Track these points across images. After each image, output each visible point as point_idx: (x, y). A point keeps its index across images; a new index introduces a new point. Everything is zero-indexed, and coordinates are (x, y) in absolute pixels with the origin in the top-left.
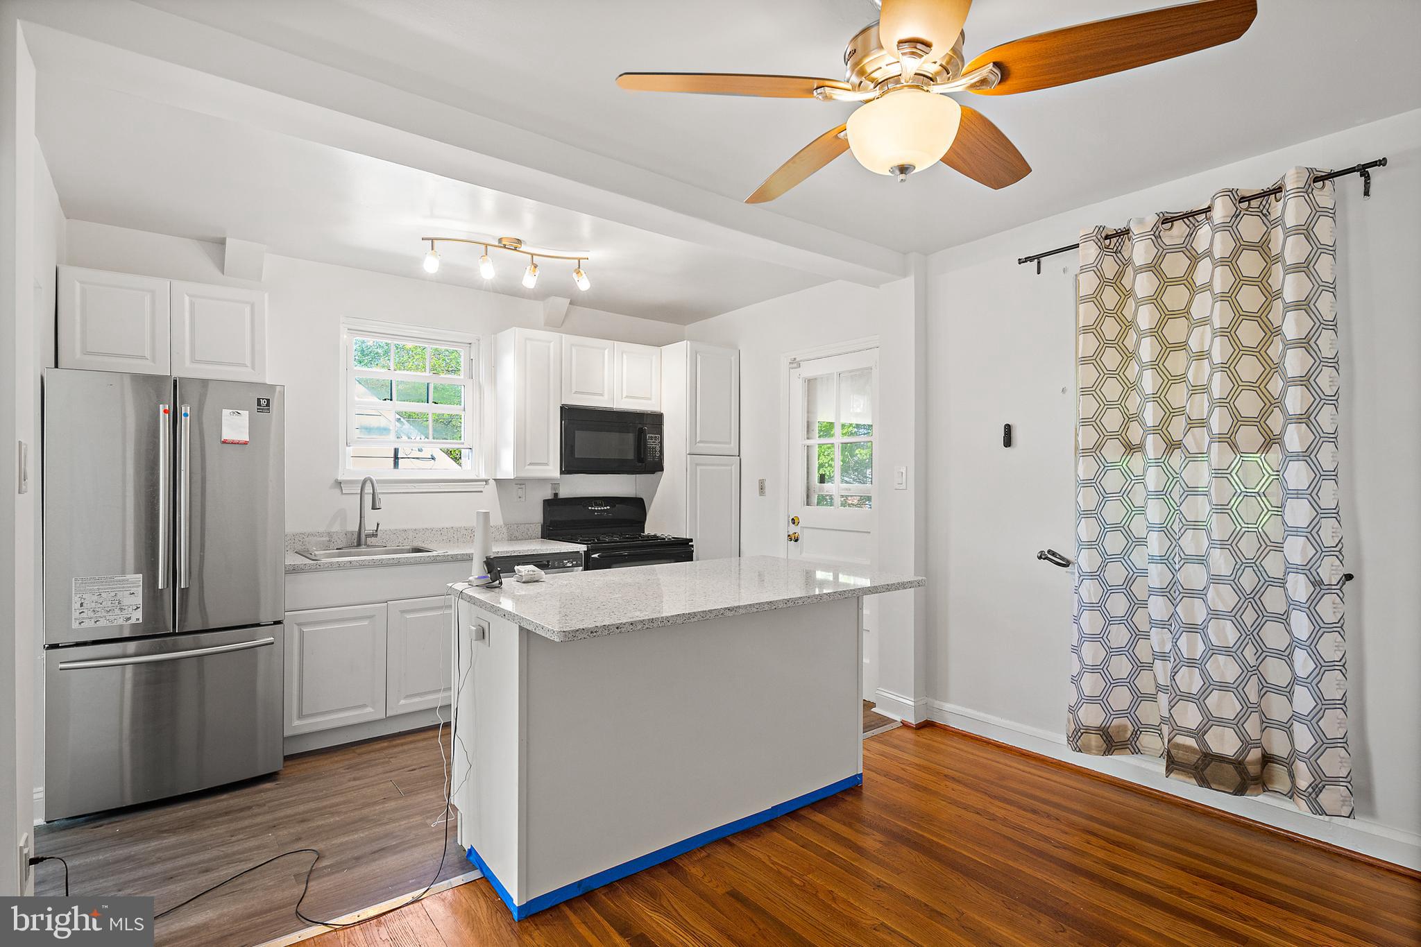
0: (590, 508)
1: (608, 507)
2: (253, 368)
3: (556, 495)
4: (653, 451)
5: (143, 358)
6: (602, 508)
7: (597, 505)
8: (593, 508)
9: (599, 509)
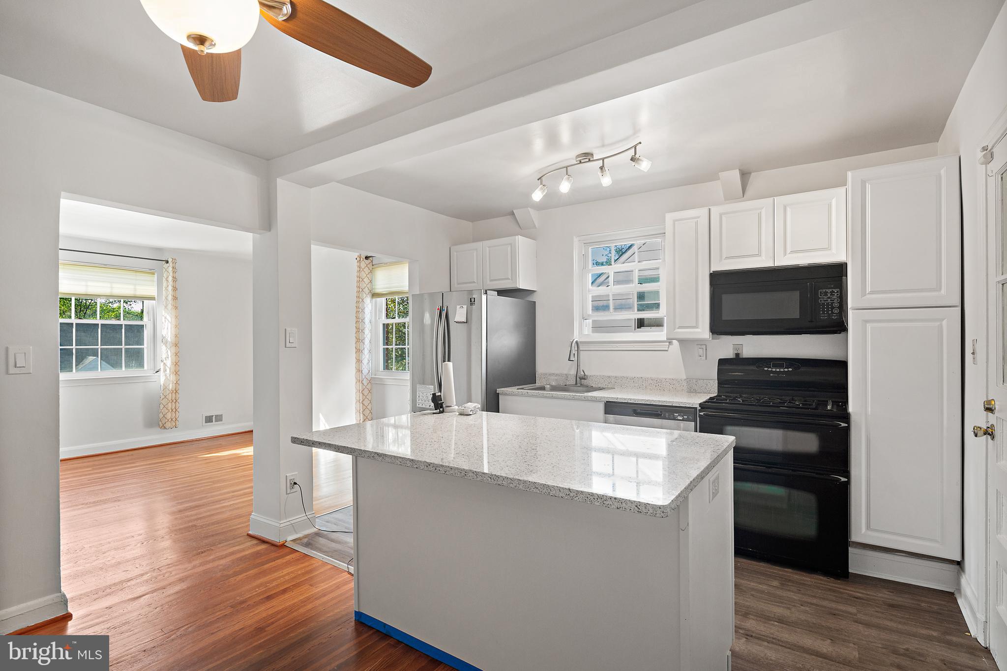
0: (766, 369)
1: (790, 369)
2: (512, 280)
3: (737, 355)
4: (828, 308)
5: (474, 282)
6: (782, 370)
7: (775, 366)
8: (770, 369)
9: (778, 370)
